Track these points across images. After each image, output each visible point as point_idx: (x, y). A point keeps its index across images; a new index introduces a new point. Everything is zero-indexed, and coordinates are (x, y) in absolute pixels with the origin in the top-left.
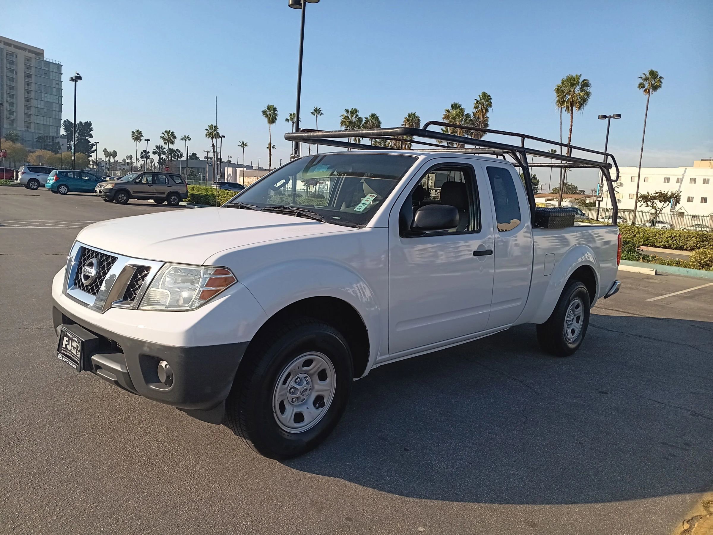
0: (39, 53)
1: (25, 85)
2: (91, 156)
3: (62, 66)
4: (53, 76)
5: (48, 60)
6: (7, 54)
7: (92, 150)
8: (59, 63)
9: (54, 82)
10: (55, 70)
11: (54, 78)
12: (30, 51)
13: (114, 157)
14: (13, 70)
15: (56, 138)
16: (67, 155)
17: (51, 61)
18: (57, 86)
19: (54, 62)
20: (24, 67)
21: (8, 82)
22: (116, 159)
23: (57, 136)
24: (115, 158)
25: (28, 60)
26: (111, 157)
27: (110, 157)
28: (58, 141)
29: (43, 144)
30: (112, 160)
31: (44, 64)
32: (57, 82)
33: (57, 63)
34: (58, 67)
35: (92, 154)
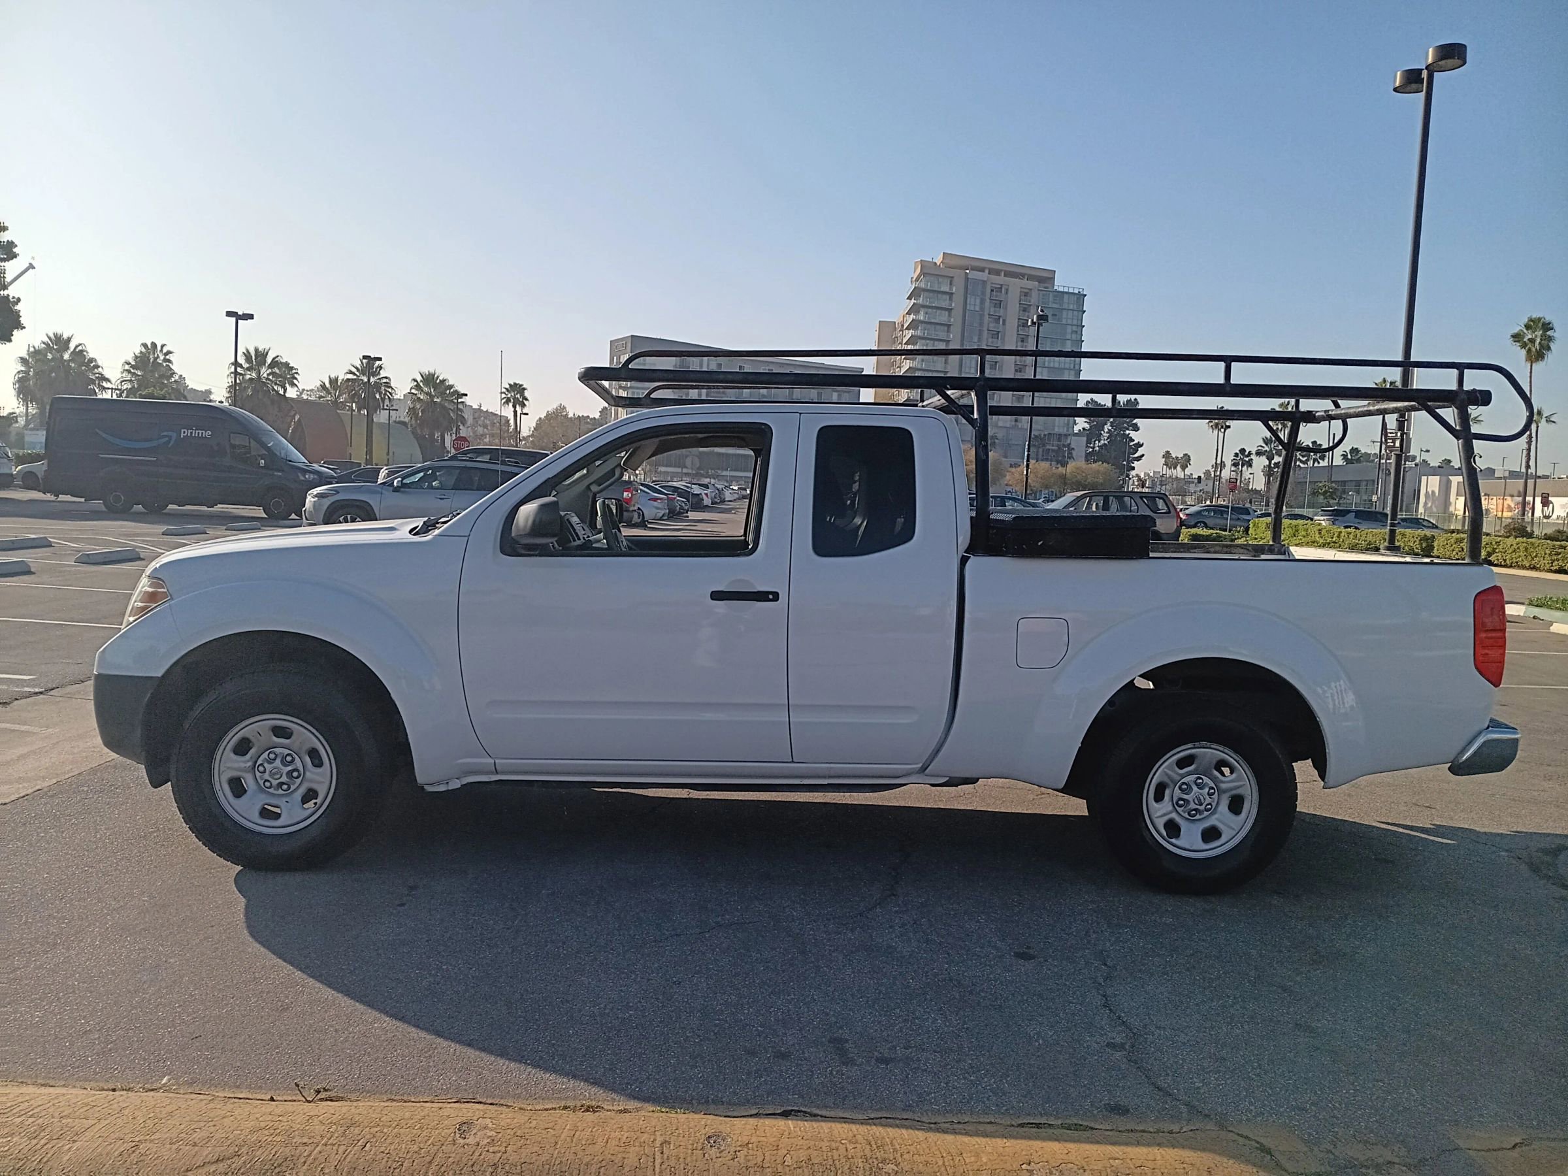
0: (1045, 278)
1: (1017, 342)
2: (1133, 468)
3: (1085, 295)
4: (1067, 318)
5: (1061, 289)
6: (992, 291)
7: (1136, 455)
8: (1081, 290)
9: (1069, 329)
10: (1071, 307)
11: (1070, 322)
12: (1031, 278)
13: (1184, 468)
14: (1000, 316)
15: (1066, 435)
16: (1077, 468)
17: (1066, 290)
18: (1074, 336)
19: (1071, 290)
20: (1018, 309)
21: (990, 340)
22: (1188, 471)
23: (1068, 433)
24: (1186, 470)
25: (1026, 294)
26: (1179, 468)
27: (1175, 468)
28: (1068, 442)
29: (1041, 450)
30: (1178, 472)
31: (1055, 296)
32: (1074, 328)
33: (1076, 291)
34: (1077, 298)
35: (1136, 464)
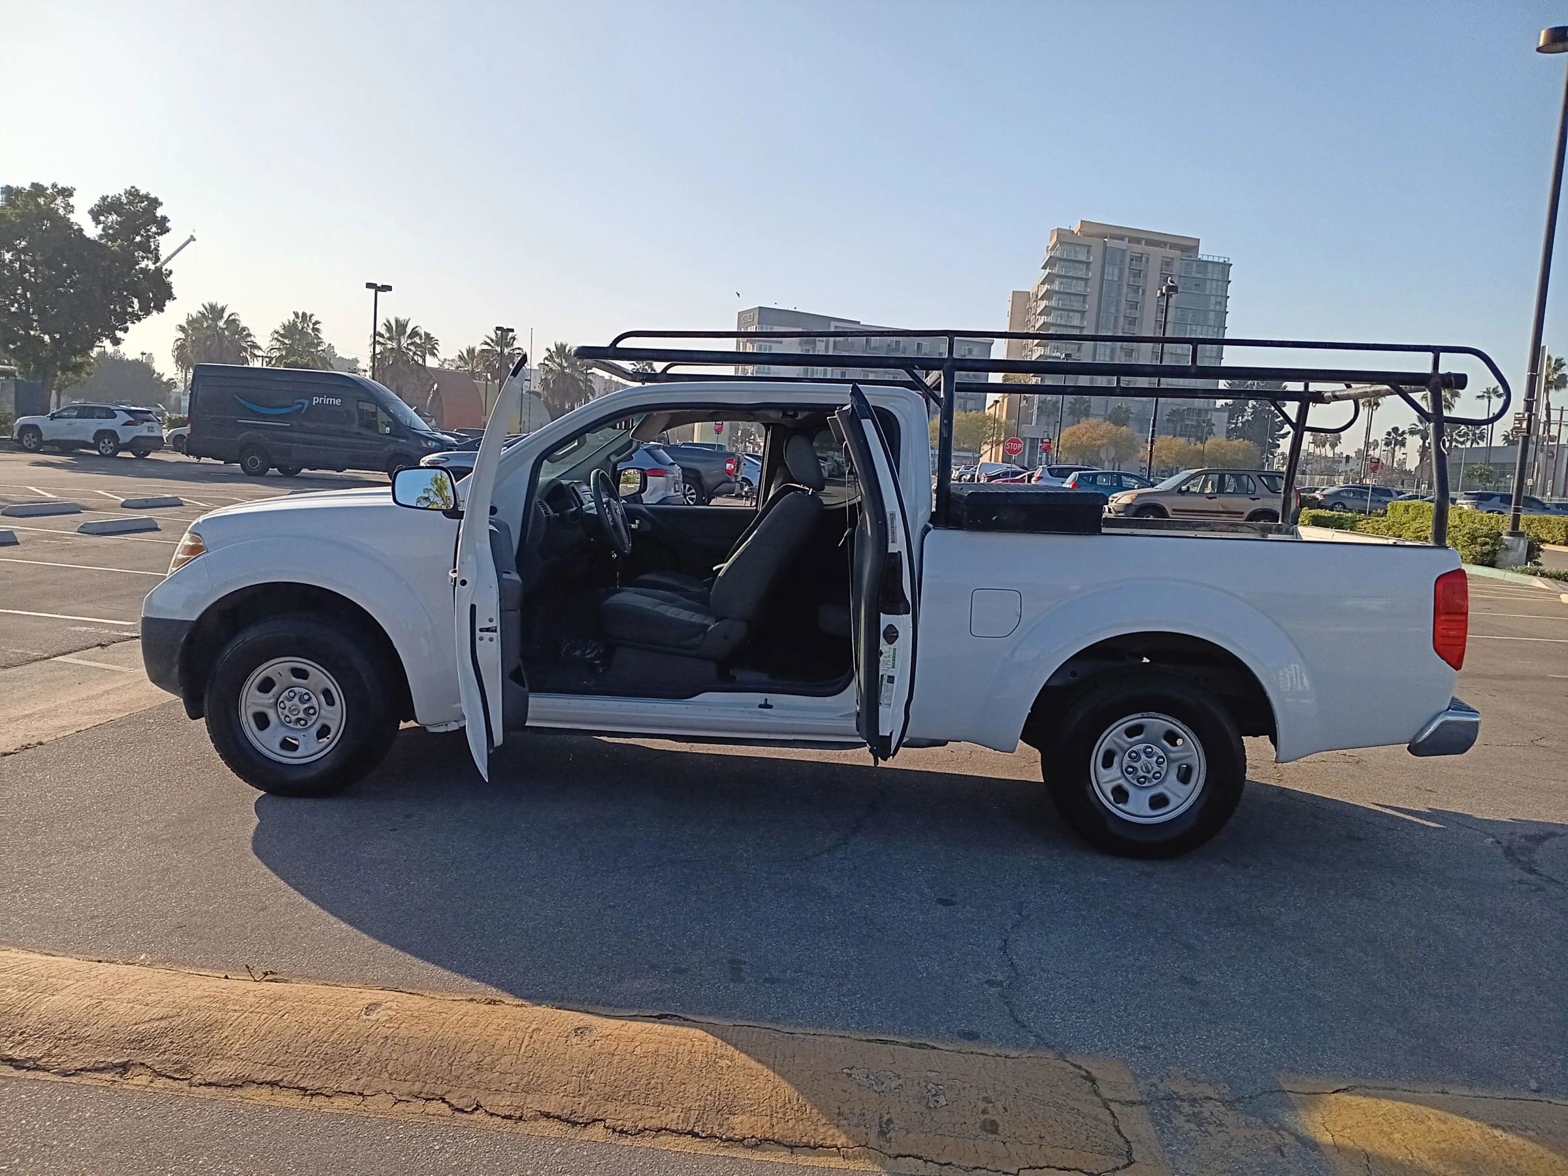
0: (1189, 247)
1: (1156, 314)
2: (1278, 446)
3: (1231, 265)
4: (1210, 288)
5: (1205, 258)
6: (1132, 260)
7: (1282, 432)
8: (1226, 260)
9: (1213, 300)
10: (1215, 277)
11: (1214, 292)
12: (1173, 246)
13: (1333, 446)
14: (1139, 286)
15: (1207, 411)
16: (1217, 445)
17: (1210, 259)
18: (1218, 308)
19: (1216, 260)
20: (1158, 278)
21: (1128, 311)
22: (1338, 450)
23: (1208, 408)
24: (1336, 449)
25: (1168, 264)
26: (1328, 446)
27: (1324, 446)
28: (1209, 417)
29: (1179, 426)
30: (1328, 451)
31: (1198, 266)
32: (1219, 299)
33: (1221, 260)
34: (1223, 268)
35: (1281, 442)
